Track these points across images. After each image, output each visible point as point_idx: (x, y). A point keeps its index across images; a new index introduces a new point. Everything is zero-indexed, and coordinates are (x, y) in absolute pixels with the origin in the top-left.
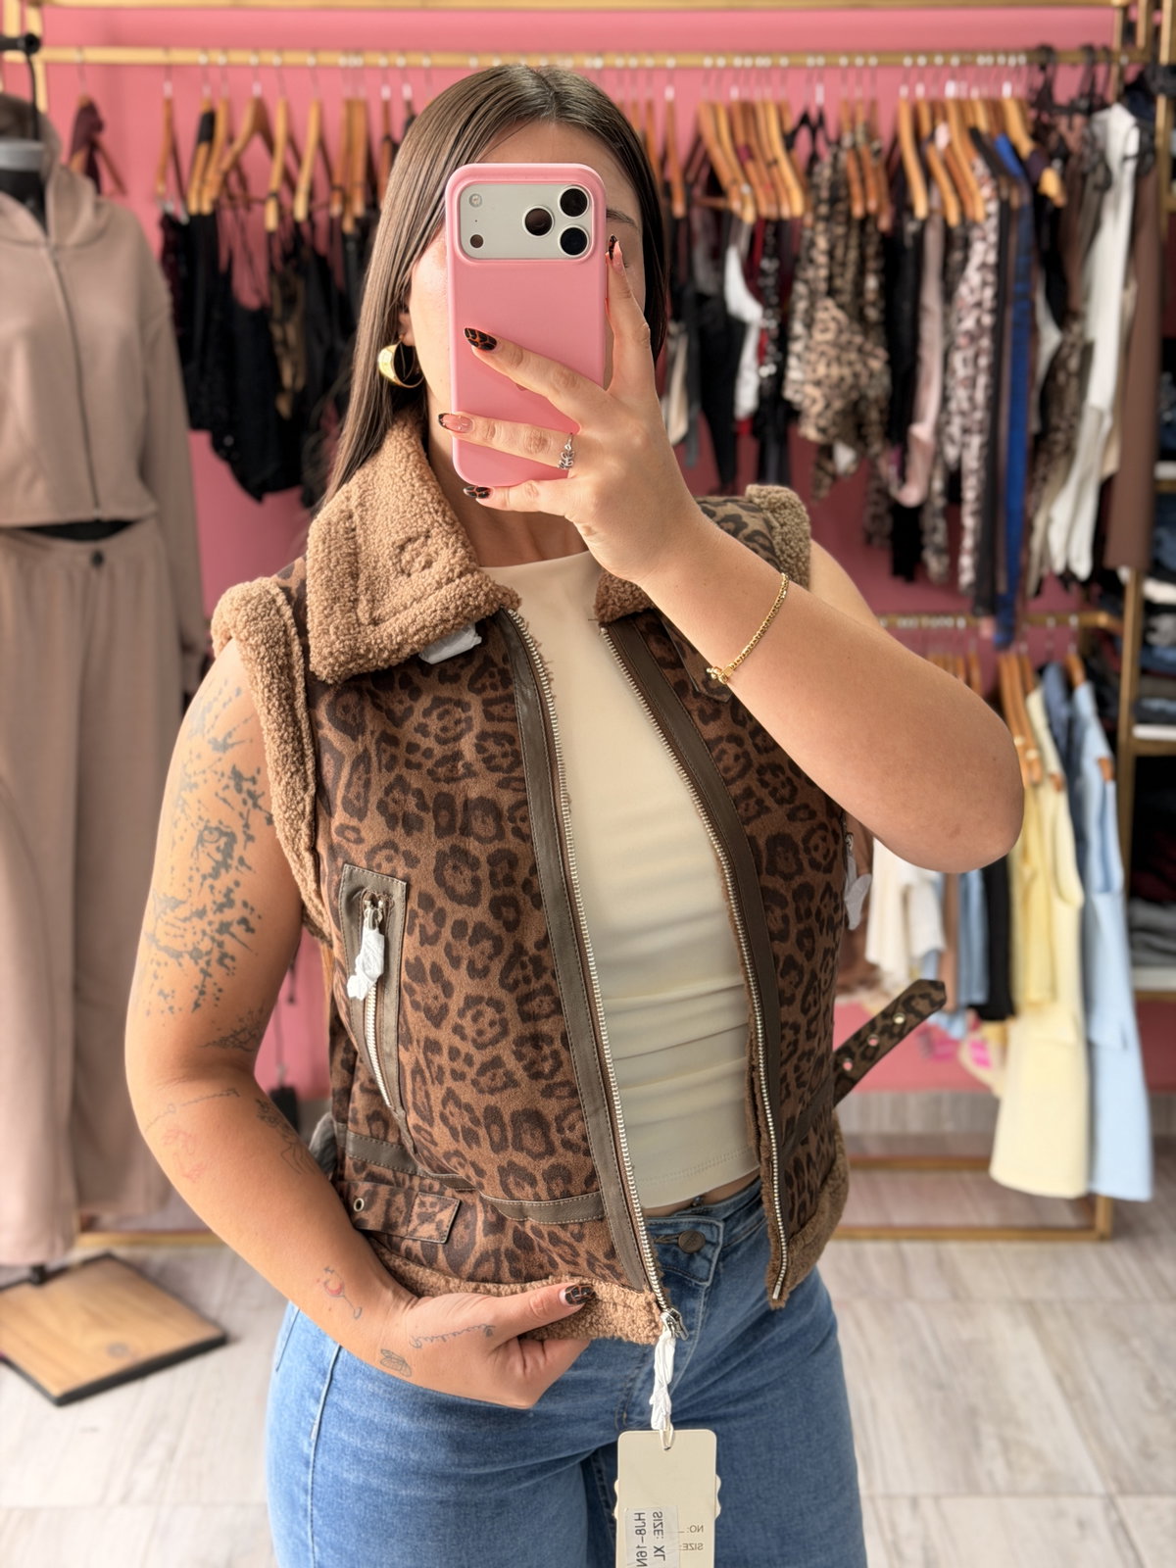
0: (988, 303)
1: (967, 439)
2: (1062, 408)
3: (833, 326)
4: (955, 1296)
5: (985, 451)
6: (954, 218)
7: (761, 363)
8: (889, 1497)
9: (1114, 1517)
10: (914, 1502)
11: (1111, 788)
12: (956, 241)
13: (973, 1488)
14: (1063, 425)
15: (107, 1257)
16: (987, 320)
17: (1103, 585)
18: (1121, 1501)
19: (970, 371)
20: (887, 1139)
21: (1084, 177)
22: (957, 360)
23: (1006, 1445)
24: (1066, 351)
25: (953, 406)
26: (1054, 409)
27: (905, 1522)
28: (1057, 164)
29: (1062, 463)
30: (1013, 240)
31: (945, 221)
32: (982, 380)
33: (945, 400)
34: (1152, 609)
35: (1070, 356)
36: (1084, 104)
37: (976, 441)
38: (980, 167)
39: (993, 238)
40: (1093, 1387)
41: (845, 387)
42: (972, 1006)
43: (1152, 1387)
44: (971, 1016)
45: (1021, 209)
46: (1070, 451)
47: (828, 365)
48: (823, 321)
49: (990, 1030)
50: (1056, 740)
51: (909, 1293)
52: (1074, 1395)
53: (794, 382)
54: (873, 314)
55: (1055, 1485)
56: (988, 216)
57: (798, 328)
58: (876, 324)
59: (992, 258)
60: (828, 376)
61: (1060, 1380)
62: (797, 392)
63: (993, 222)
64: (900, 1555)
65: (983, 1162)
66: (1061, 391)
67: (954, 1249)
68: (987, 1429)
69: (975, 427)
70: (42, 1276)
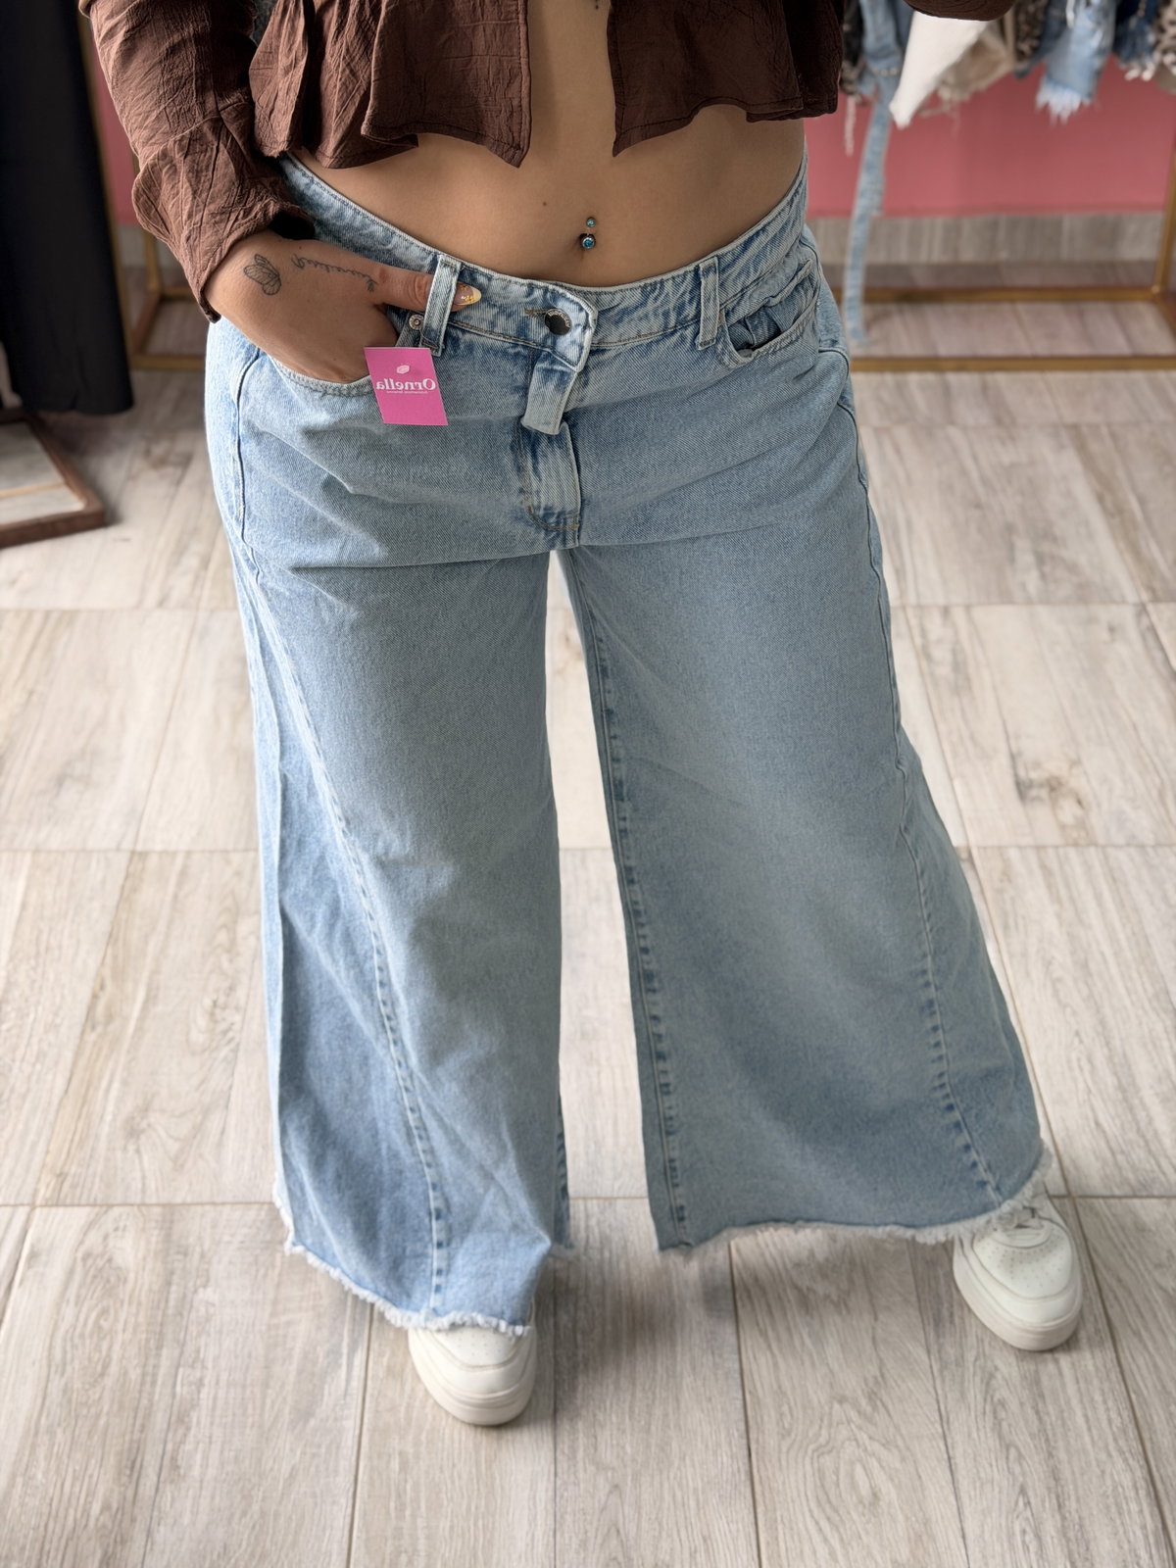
4: (999, 422)
8: (920, 607)
9: (1145, 621)
10: (946, 611)
13: (1006, 598)
18: (1150, 607)
20: (938, 270)
23: (1040, 559)
27: (935, 627)
40: (1134, 504)
51: (952, 423)
52: (1114, 512)
55: (1086, 593)
61: (1100, 499)
64: (928, 657)
67: (1001, 379)
68: (1023, 544)
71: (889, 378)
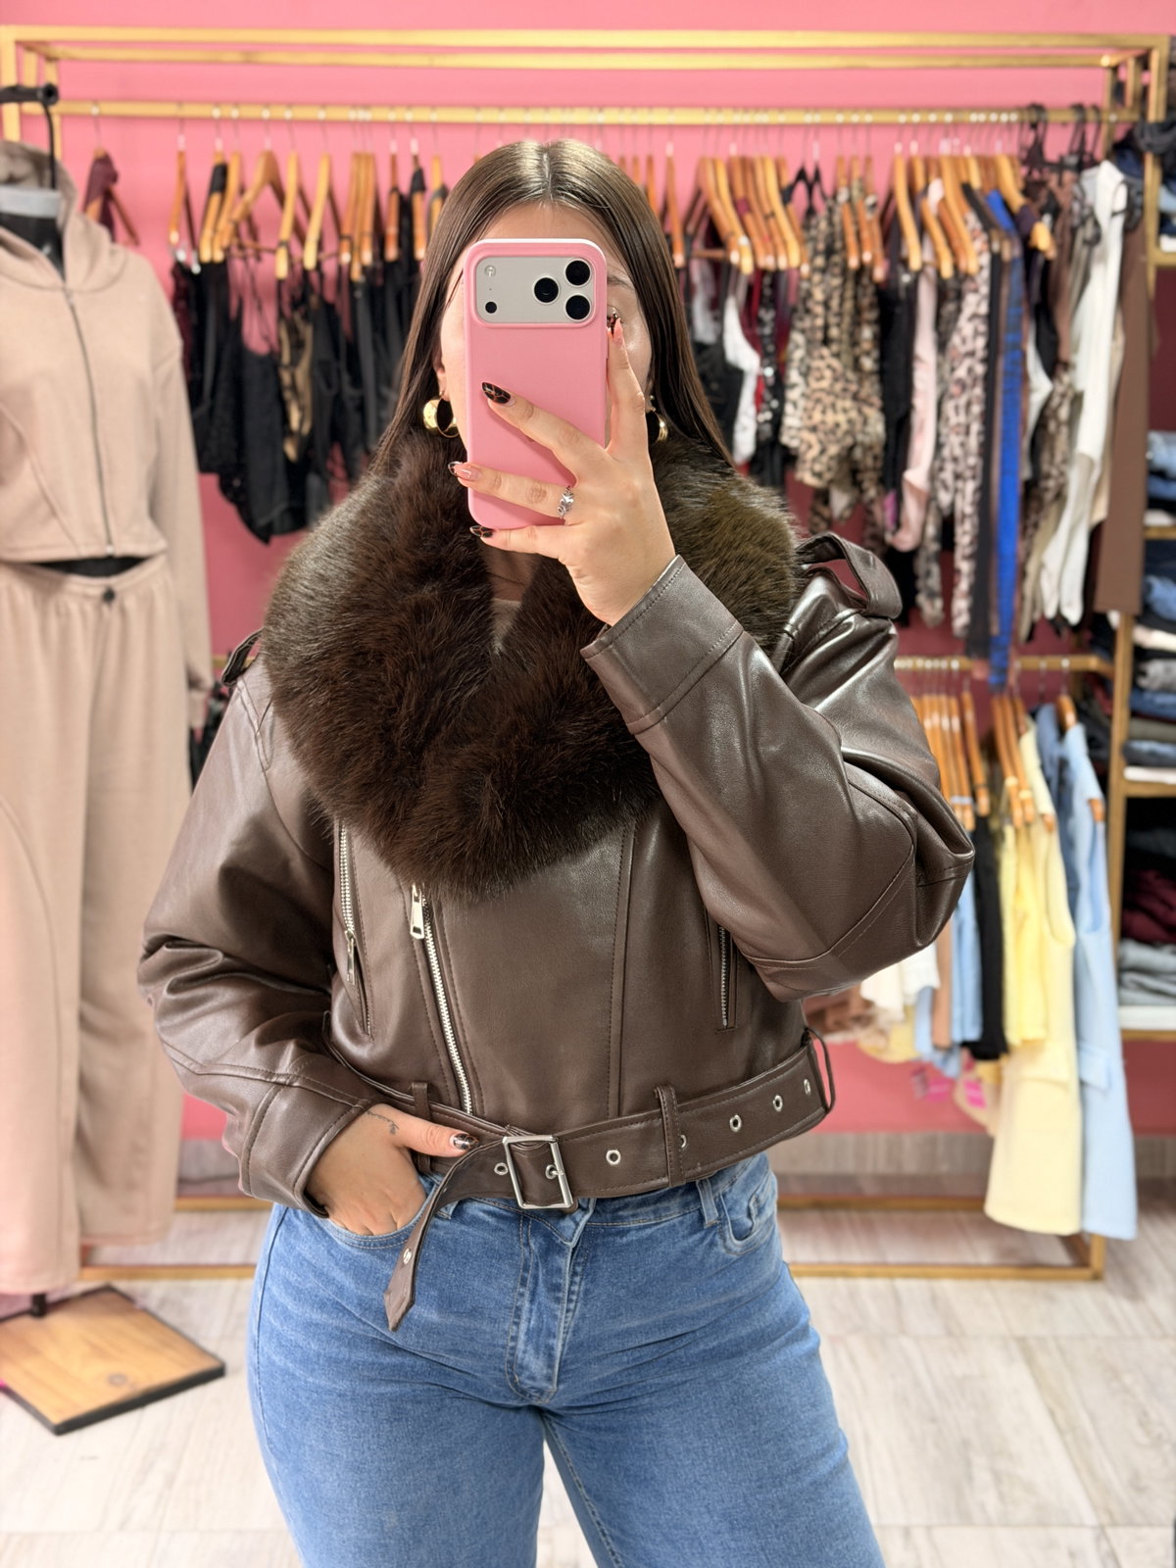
0: (981, 353)
1: (960, 484)
2: (1052, 456)
3: (828, 374)
4: (949, 1333)
5: (978, 496)
6: (947, 271)
7: (759, 411)
9: (1104, 1546)
10: (907, 1532)
11: (1101, 827)
12: (949, 294)
13: (965, 1519)
14: (1054, 472)
15: (108, 1289)
16: (980, 369)
17: (1094, 631)
18: (1109, 1531)
19: (962, 418)
20: (882, 1180)
21: (1074, 231)
22: (949, 407)
23: (997, 1478)
24: (1056, 401)
25: (946, 452)
26: (1045, 456)
27: (897, 1549)
28: (1047, 218)
29: (1053, 510)
30: (1005, 291)
31: (938, 273)
32: (976, 427)
33: (939, 446)
34: (1142, 655)
35: (1060, 405)
36: (1073, 160)
37: (970, 487)
38: (972, 218)
39: (985, 290)
40: (1085, 1421)
41: (840, 433)
42: (965, 1044)
43: (1144, 1421)
44: (965, 1054)
45: (1013, 261)
46: (1060, 496)
47: (824, 412)
48: (818, 369)
49: (984, 1069)
50: (1048, 782)
51: (903, 1331)
52: (1066, 1430)
53: (790, 428)
54: (868, 364)
55: (1044, 1515)
56: (981, 268)
57: (794, 376)
58: (871, 373)
59: (984, 309)
60: (823, 422)
61: (1052, 1414)
62: (792, 438)
63: (986, 274)
65: (976, 1200)
66: (1053, 438)
67: (947, 1287)
68: (979, 1462)
69: (968, 473)
70: (41, 1306)
71: (840, 1283)
